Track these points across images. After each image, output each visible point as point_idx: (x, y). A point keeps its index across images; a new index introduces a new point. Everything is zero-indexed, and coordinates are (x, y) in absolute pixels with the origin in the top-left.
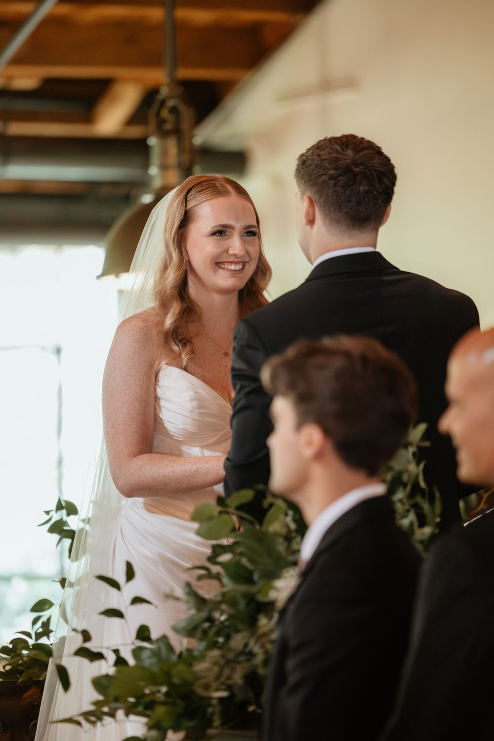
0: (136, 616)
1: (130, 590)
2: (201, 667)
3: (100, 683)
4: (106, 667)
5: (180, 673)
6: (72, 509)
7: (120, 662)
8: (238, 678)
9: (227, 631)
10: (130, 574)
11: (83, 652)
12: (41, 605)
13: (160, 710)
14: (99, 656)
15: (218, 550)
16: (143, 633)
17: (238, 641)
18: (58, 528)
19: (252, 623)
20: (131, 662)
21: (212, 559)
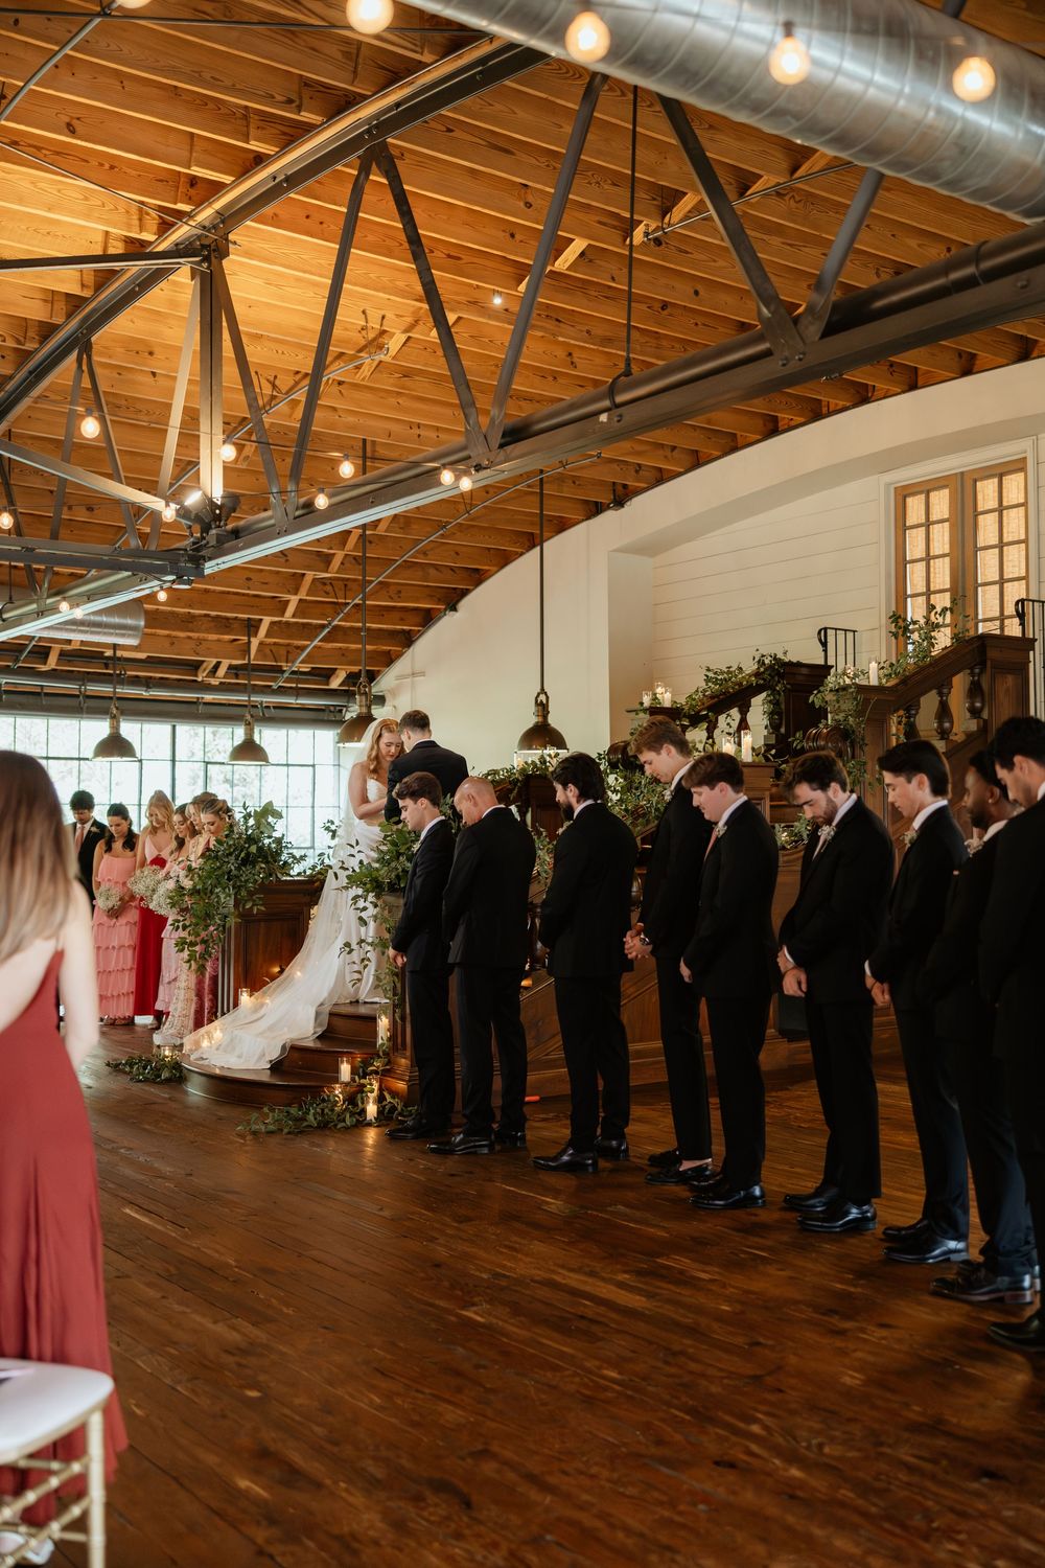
0: (359, 857)
1: (357, 848)
2: (382, 872)
3: (348, 877)
4: (350, 872)
5: (375, 874)
6: (333, 823)
7: (354, 871)
8: (393, 876)
9: (389, 863)
10: (357, 843)
11: (342, 868)
12: (321, 855)
13: (368, 886)
14: (347, 869)
15: (386, 836)
16: (361, 862)
17: (393, 864)
18: (327, 829)
19: (398, 858)
20: (358, 870)
21: (385, 838)
